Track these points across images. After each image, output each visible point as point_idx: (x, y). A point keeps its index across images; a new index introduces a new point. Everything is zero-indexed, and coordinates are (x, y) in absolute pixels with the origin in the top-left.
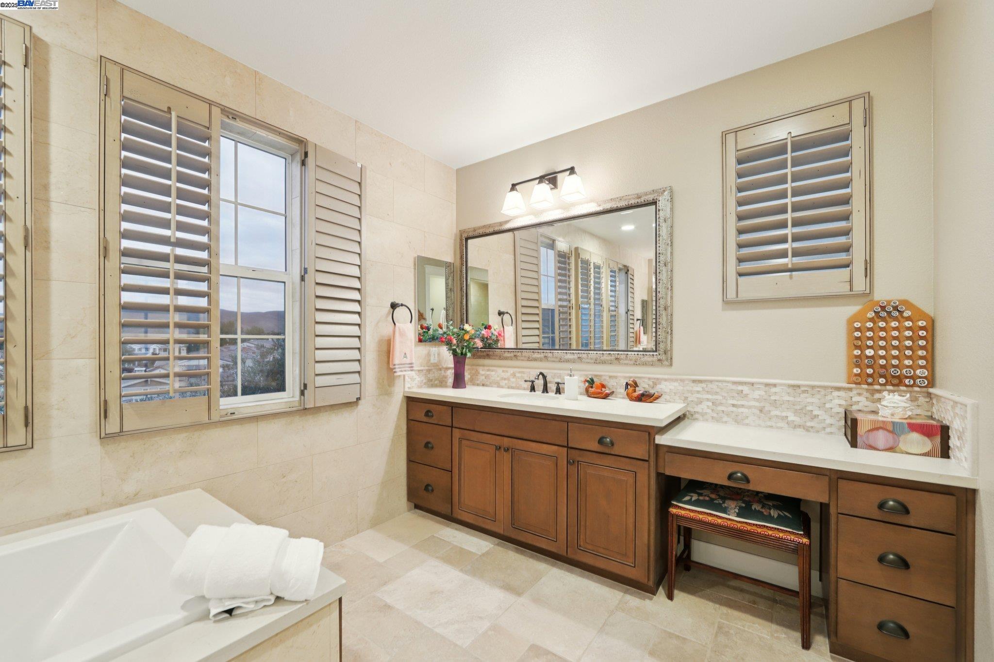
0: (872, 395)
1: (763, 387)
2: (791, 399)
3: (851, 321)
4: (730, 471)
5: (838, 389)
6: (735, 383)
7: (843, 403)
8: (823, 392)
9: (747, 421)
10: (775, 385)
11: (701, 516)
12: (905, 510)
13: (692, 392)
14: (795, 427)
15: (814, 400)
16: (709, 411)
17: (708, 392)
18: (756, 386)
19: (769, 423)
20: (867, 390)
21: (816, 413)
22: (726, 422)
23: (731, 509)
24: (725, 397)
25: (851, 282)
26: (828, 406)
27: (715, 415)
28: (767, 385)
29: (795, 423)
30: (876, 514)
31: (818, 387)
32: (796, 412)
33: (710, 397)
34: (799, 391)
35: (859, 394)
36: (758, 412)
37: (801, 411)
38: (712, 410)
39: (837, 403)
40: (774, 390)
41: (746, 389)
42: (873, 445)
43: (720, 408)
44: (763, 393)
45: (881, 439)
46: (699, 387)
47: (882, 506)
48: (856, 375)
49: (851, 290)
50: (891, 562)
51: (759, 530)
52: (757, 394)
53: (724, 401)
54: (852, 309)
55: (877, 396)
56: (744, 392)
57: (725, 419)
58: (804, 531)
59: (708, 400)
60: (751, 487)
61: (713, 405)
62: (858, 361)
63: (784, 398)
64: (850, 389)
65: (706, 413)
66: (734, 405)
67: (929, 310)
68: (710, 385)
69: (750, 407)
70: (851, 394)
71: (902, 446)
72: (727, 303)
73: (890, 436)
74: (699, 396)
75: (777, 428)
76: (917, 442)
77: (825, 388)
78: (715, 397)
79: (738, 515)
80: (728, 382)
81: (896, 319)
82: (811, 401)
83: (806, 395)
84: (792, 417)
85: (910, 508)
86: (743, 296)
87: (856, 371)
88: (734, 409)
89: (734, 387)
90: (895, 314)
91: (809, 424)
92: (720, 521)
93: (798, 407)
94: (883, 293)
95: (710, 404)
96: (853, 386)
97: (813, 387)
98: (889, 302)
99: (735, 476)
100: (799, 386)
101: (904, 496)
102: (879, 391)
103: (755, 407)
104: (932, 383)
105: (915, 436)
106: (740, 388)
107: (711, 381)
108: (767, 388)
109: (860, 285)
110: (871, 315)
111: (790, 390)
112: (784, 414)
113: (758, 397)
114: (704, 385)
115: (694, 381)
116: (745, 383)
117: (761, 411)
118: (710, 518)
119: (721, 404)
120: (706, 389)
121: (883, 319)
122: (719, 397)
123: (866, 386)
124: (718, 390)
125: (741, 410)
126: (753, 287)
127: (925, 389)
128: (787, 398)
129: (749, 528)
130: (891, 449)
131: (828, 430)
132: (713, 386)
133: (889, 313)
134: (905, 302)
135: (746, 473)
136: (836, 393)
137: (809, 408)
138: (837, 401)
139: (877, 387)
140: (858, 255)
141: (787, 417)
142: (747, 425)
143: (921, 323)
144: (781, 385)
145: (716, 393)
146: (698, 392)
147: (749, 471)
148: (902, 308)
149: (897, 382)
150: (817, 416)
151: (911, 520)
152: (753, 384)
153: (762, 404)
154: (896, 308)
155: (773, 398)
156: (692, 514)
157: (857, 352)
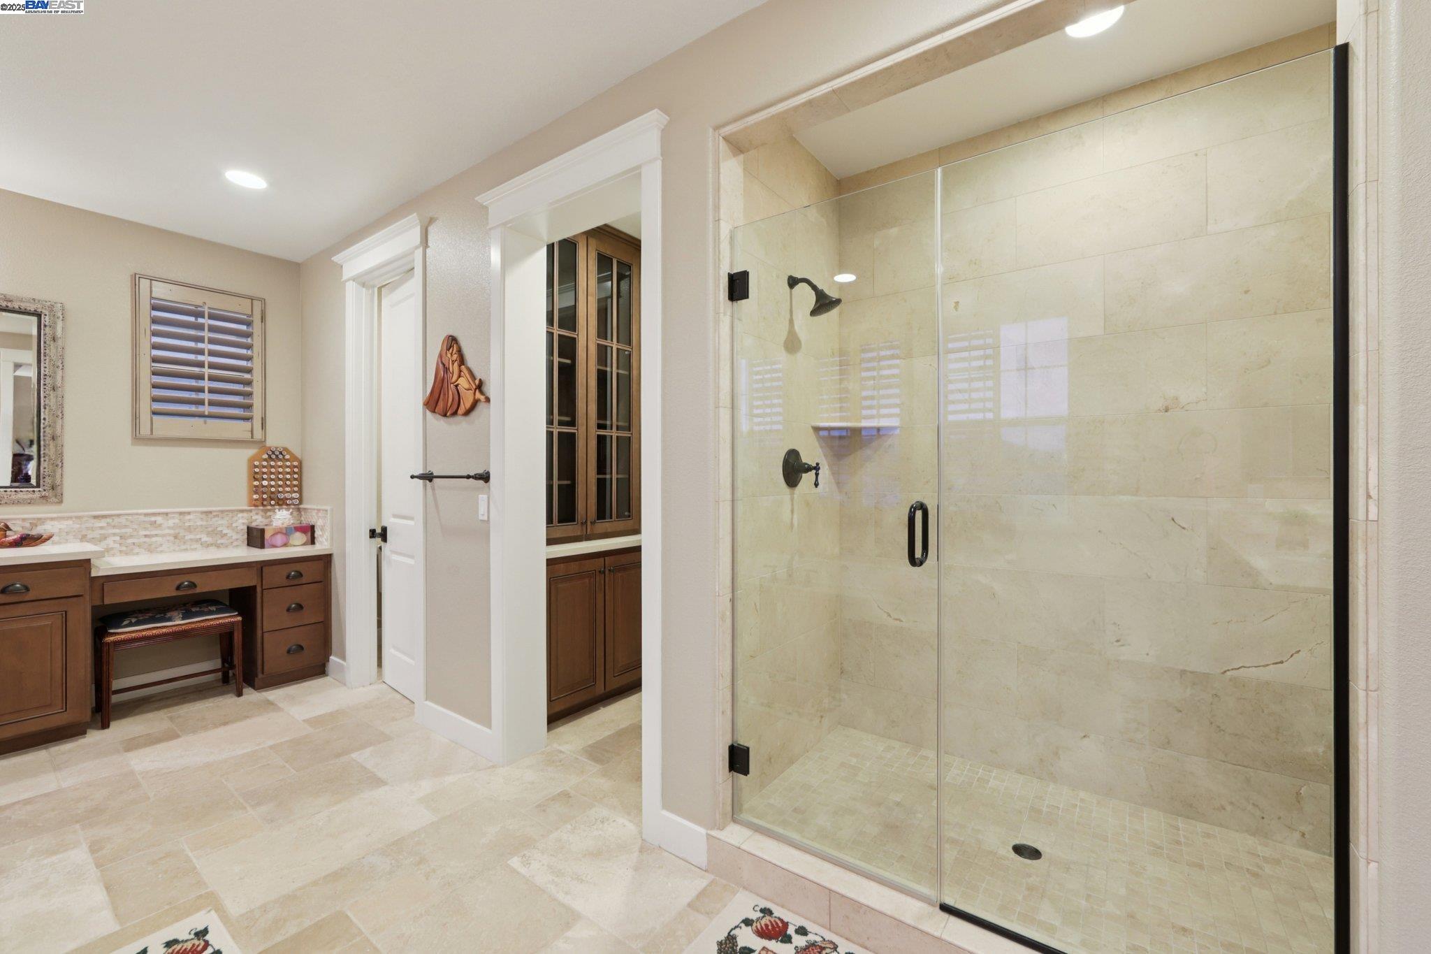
0: (266, 513)
1: (177, 516)
2: (204, 523)
3: (251, 460)
4: (178, 583)
5: (242, 511)
6: (146, 515)
7: (245, 521)
8: (231, 514)
9: (161, 549)
10: (189, 513)
11: (144, 633)
12: (300, 575)
13: (92, 529)
14: (208, 546)
15: (224, 522)
16: (117, 546)
17: (114, 527)
18: (170, 515)
19: (183, 547)
20: (262, 510)
21: (225, 532)
22: (137, 554)
23: (175, 617)
24: (136, 529)
25: (252, 431)
26: (234, 525)
27: (124, 548)
28: (181, 513)
29: (209, 543)
30: (286, 583)
31: (227, 511)
32: (208, 534)
33: (117, 531)
34: (210, 516)
35: (257, 514)
36: (172, 538)
37: (213, 532)
38: (120, 544)
39: (241, 522)
40: (188, 517)
41: (159, 519)
42: (274, 544)
43: (130, 541)
44: (177, 521)
45: (279, 539)
46: (103, 523)
47: (288, 577)
48: (256, 500)
49: (252, 437)
50: (294, 609)
51: (202, 624)
52: (171, 523)
53: (135, 533)
54: (251, 452)
55: (269, 514)
56: (158, 523)
57: (137, 550)
58: (238, 612)
59: (114, 534)
60: (198, 590)
61: (121, 539)
62: (256, 490)
63: (198, 524)
64: (251, 511)
65: (112, 549)
66: (146, 536)
67: (299, 455)
68: (117, 520)
69: (163, 536)
70: (251, 514)
71: (291, 542)
72: (137, 438)
73: (284, 537)
74: (103, 532)
75: (192, 550)
76: (299, 538)
77: (232, 511)
78: (123, 531)
79: (183, 619)
80: (140, 514)
81: (280, 460)
82: (221, 523)
83: (216, 519)
84: (205, 538)
85: (303, 573)
86: (158, 433)
87: (255, 497)
88: (147, 540)
89: (147, 519)
90: (281, 457)
91: (219, 542)
92: (164, 630)
93: (210, 529)
94: (272, 442)
95: (117, 538)
96: (253, 508)
97: (222, 512)
98: (276, 448)
99: (183, 586)
100: (211, 512)
101: (299, 567)
102: (269, 510)
103: (170, 535)
104: (301, 500)
105: (298, 534)
106: (153, 519)
107: (119, 515)
108: (182, 517)
109: (258, 435)
110: (265, 456)
111: (204, 516)
112: (198, 537)
113: (172, 525)
114: (109, 520)
115: (95, 517)
116: (159, 514)
117: (176, 537)
118: (154, 632)
119: (131, 536)
120: (113, 524)
121: (273, 460)
122: (129, 530)
123: (261, 508)
124: (128, 523)
125: (154, 539)
126: (166, 426)
127: (297, 506)
128: (199, 523)
129: (193, 626)
130: (285, 545)
131: (235, 544)
132: (123, 520)
133: (277, 456)
134: (285, 449)
135: (193, 580)
136: (240, 515)
137: (219, 529)
138: (241, 521)
139: (269, 507)
140: (257, 413)
141: (200, 539)
142: (161, 552)
143: (296, 463)
144: (195, 512)
145: (126, 526)
146: (102, 528)
147: (194, 578)
148: (284, 453)
149: (282, 503)
150: (226, 535)
151: (304, 580)
152: (167, 514)
153: (177, 531)
154: (281, 453)
155: (187, 524)
156: (133, 635)
157: (256, 483)
